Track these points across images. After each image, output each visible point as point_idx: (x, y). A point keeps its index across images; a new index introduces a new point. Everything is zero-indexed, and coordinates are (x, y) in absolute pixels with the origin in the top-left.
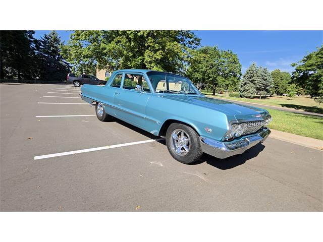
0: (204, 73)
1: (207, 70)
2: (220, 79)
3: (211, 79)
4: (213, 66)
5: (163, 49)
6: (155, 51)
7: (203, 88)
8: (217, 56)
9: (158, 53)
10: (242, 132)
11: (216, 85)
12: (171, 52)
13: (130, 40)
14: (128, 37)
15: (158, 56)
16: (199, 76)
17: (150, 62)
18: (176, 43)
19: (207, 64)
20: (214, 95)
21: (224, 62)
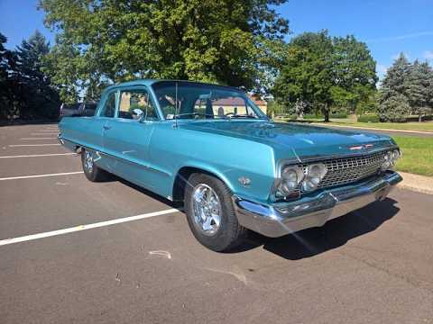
0: (305, 82)
1: (309, 77)
2: (336, 92)
3: (319, 92)
4: (320, 68)
5: (216, 44)
6: (202, 50)
7: (306, 110)
8: (328, 50)
9: (207, 53)
10: (317, 181)
11: (330, 102)
12: (231, 49)
13: (156, 35)
14: (152, 30)
15: (209, 57)
16: (295, 88)
17: (196, 71)
18: (238, 30)
19: (308, 67)
20: (327, 121)
21: (340, 59)
